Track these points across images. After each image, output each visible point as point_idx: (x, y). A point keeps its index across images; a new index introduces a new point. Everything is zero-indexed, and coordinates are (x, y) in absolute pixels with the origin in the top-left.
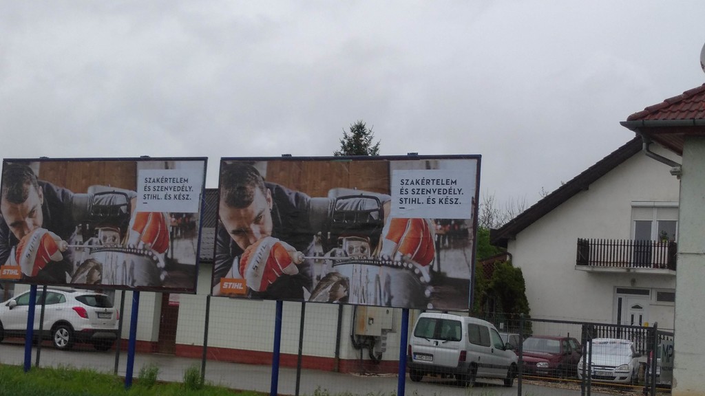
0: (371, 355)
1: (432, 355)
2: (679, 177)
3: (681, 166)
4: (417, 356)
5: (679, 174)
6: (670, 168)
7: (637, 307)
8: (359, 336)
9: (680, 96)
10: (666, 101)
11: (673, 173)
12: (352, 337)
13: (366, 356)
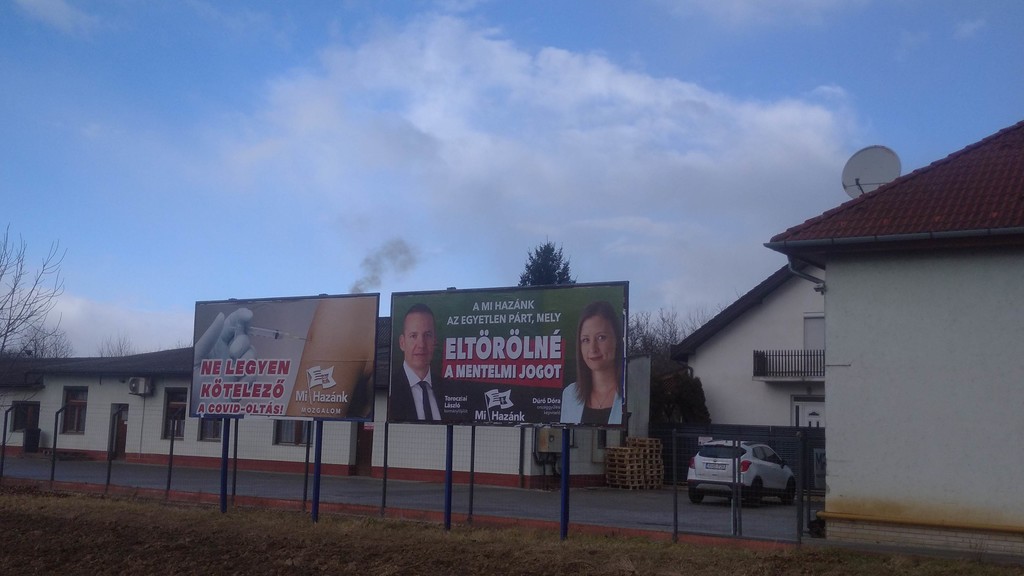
0: (554, 470)
2: (822, 293)
3: (823, 282)
5: (822, 290)
6: (815, 285)
7: (814, 414)
8: (541, 453)
9: (819, 217)
10: (807, 221)
11: (817, 290)
12: (534, 454)
13: (548, 472)
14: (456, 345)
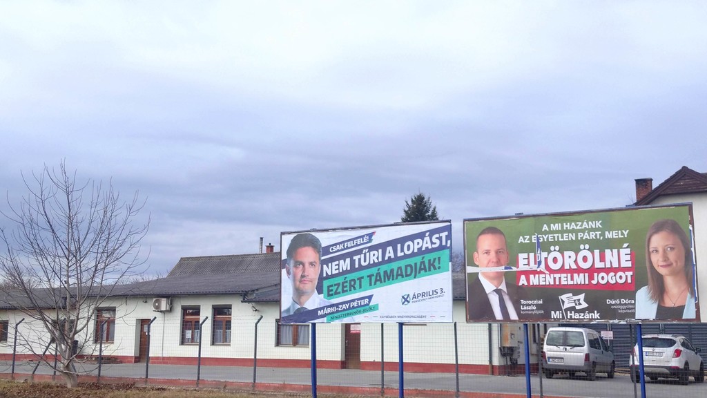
0: (512, 361)
1: (563, 358)
4: (551, 360)
8: (505, 348)
12: (500, 349)
13: (509, 362)
14: (528, 259)
